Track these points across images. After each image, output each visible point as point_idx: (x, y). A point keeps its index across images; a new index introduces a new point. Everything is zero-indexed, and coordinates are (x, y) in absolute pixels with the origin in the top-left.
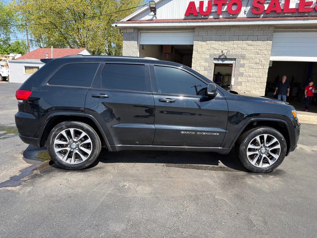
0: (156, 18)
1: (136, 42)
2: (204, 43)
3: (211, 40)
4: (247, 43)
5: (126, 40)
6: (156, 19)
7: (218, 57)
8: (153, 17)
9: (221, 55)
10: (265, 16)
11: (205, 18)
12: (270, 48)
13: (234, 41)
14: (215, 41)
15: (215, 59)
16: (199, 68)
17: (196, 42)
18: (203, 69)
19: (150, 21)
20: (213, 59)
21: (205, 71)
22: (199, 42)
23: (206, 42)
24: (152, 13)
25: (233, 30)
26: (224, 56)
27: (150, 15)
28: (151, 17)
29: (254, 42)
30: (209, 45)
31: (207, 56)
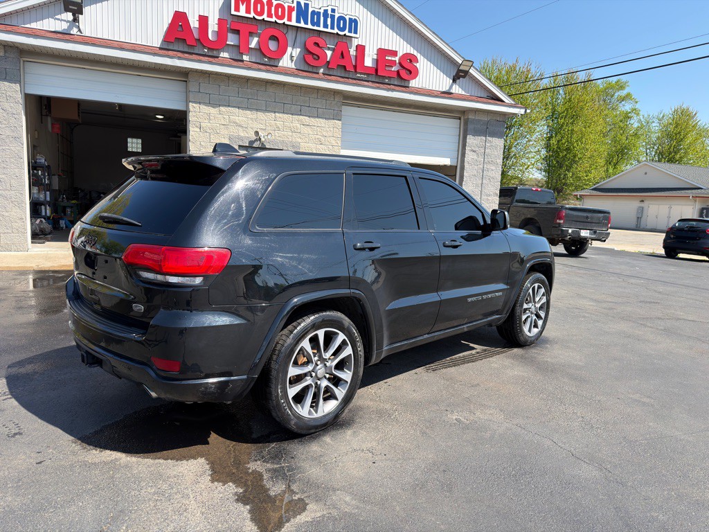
0: (79, 31)
2: (213, 111)
3: (229, 106)
4: (301, 121)
6: (79, 33)
7: (247, 145)
9: (253, 139)
10: (327, 72)
11: (210, 54)
12: (338, 134)
13: (277, 114)
14: (239, 108)
15: (241, 148)
17: (194, 105)
19: (64, 35)
20: (237, 147)
22: (202, 107)
23: (217, 109)
24: (69, 16)
25: (271, 89)
26: (259, 142)
27: (58, 19)
28: (64, 26)
29: (313, 119)
30: (225, 116)
31: (223, 139)
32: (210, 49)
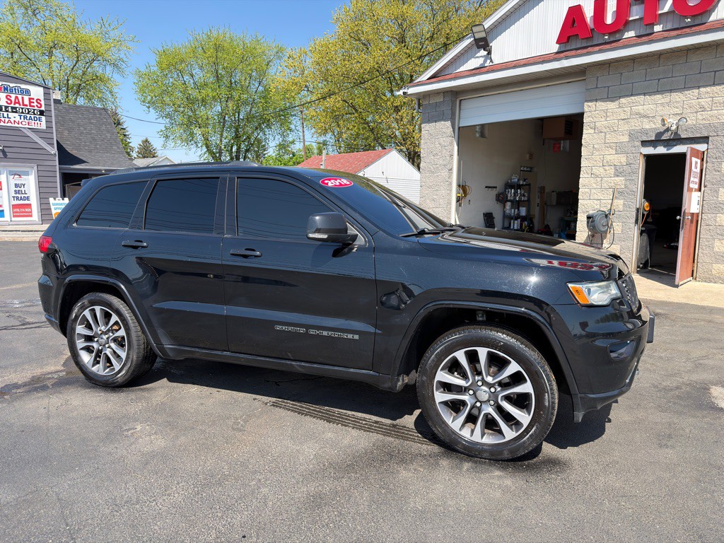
0: (491, 61)
1: (448, 123)
2: (611, 105)
3: (632, 95)
5: (429, 120)
6: (491, 64)
7: (653, 139)
8: (485, 61)
9: (662, 130)
11: (612, 39)
13: (702, 89)
14: (644, 94)
15: (644, 143)
16: (601, 170)
17: (590, 104)
18: (612, 171)
19: (479, 70)
20: (639, 144)
21: (618, 176)
22: (599, 104)
23: (617, 103)
24: (483, 53)
25: (694, 59)
26: (670, 132)
27: (477, 57)
28: (481, 61)
30: (626, 109)
31: (621, 137)
32: (611, 33)
